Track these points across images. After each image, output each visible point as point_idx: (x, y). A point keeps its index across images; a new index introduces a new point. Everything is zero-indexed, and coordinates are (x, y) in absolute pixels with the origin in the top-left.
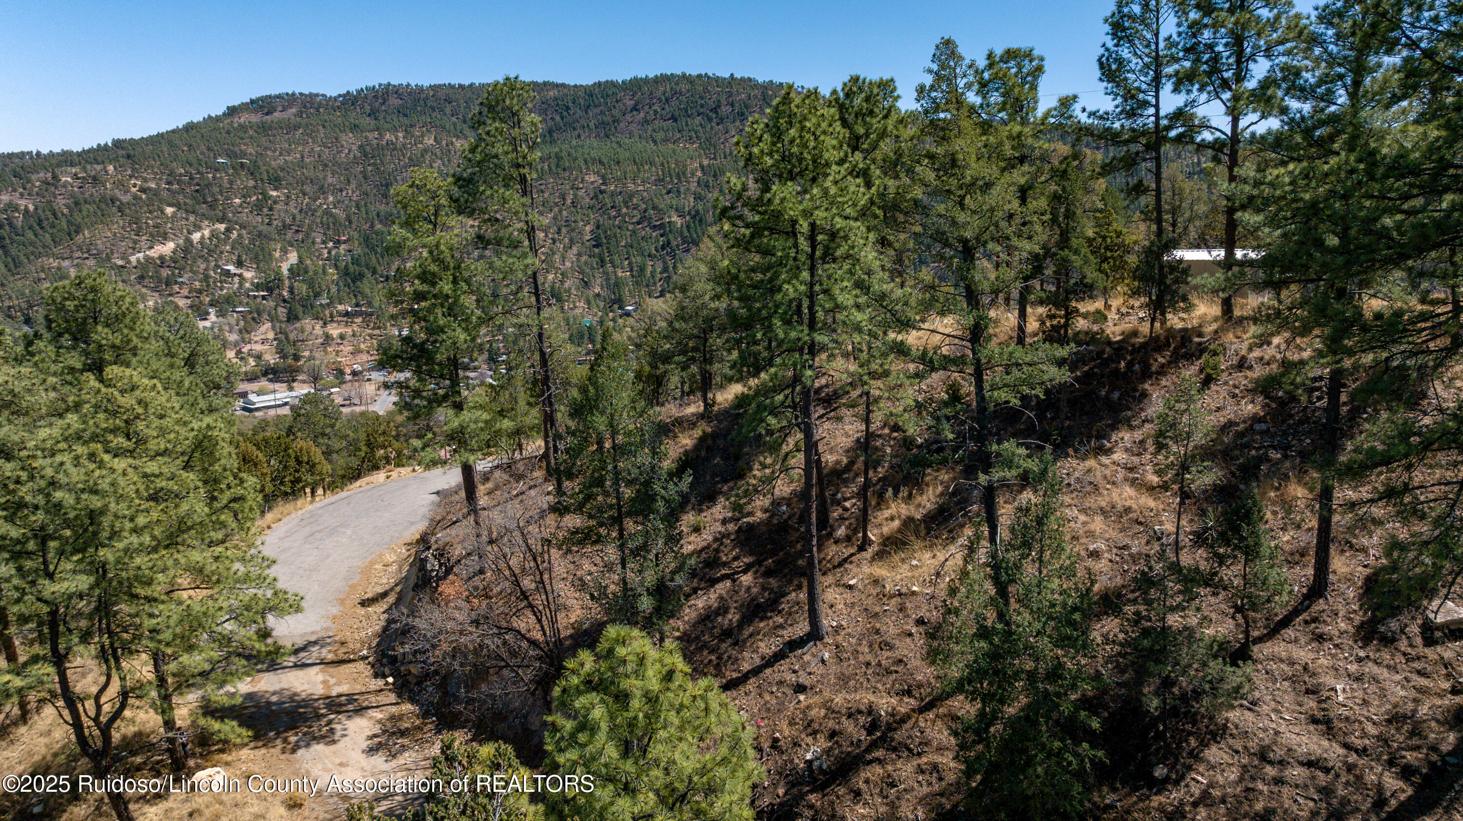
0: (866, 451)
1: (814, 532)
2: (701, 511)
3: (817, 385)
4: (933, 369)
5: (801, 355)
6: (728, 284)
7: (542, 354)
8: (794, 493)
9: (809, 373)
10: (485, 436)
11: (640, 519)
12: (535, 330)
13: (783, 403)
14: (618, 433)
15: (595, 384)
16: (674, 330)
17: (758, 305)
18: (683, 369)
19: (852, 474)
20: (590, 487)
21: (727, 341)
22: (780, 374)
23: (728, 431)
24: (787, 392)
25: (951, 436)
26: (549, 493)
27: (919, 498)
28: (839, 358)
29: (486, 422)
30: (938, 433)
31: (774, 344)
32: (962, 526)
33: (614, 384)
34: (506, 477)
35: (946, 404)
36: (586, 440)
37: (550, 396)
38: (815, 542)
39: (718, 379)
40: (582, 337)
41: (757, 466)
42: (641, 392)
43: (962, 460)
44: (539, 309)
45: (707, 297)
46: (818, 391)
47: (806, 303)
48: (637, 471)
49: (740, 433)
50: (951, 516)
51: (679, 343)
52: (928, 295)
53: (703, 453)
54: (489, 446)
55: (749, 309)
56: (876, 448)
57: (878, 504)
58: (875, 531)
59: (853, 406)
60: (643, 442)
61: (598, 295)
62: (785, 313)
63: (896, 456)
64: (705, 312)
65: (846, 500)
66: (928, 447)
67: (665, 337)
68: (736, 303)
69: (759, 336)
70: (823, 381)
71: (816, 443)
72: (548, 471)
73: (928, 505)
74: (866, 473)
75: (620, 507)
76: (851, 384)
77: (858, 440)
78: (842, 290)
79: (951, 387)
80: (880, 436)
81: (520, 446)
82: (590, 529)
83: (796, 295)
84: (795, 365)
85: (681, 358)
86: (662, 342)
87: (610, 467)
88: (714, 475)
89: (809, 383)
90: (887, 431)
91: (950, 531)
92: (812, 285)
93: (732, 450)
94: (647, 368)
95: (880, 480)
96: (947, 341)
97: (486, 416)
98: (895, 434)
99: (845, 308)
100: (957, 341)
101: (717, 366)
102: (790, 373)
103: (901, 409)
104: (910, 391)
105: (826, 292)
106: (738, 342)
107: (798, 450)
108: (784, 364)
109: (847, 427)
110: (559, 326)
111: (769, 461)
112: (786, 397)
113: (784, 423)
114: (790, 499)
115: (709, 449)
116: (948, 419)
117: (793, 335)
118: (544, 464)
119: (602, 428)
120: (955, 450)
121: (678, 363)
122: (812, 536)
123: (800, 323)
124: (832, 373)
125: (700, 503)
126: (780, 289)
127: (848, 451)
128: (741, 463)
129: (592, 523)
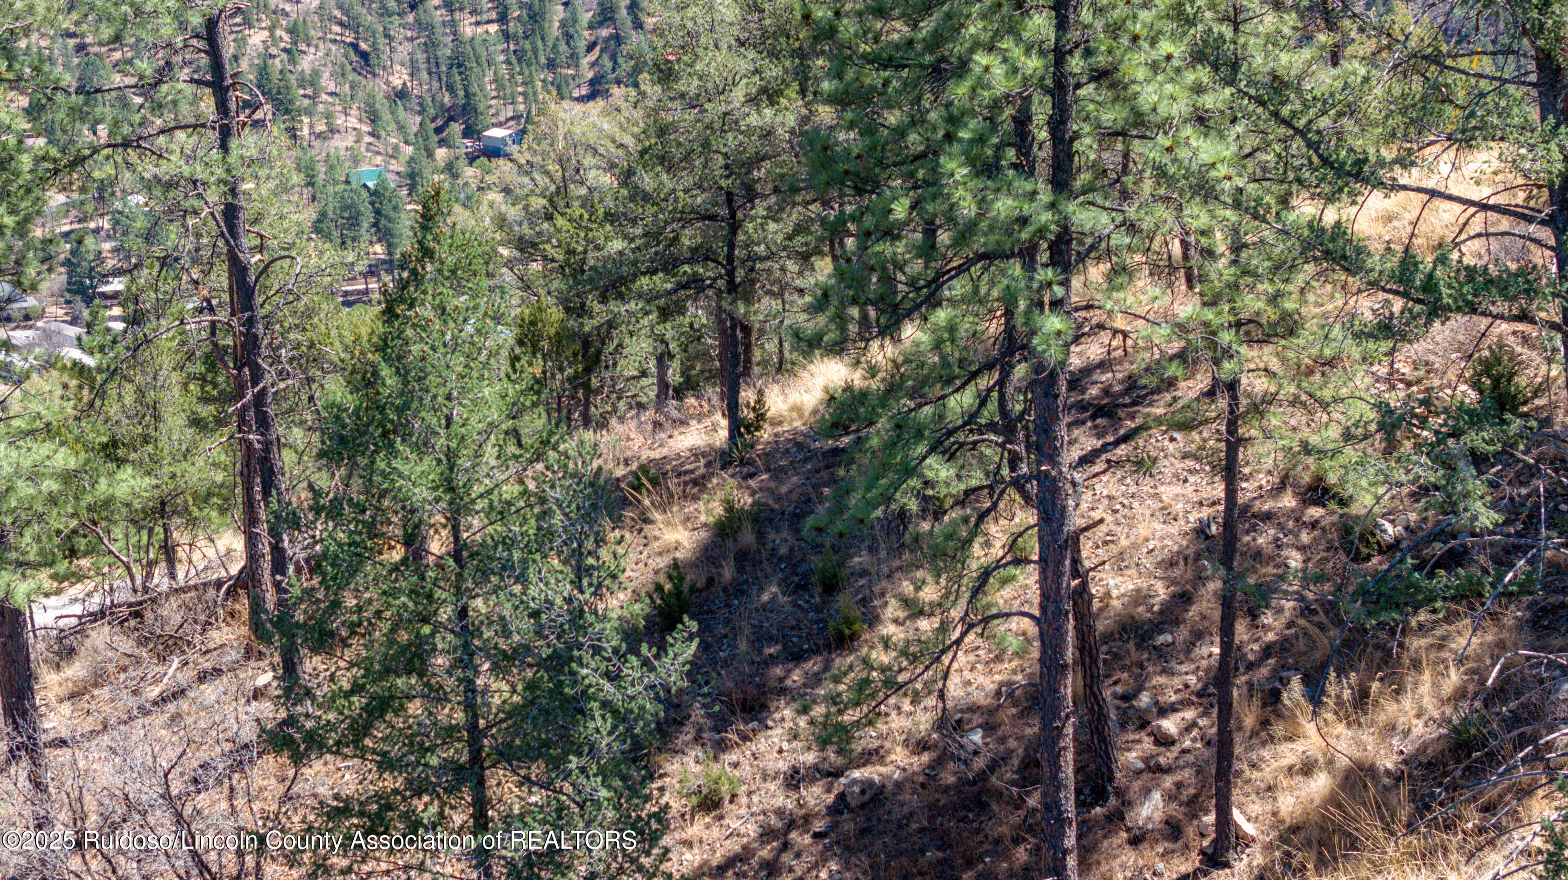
0: (1227, 559)
1: (1070, 807)
2: (721, 747)
3: (1075, 362)
4: (1437, 311)
5: (1030, 266)
6: (801, 54)
7: (238, 269)
8: (1005, 691)
9: (1053, 322)
10: (61, 521)
11: (536, 770)
12: (213, 196)
13: (972, 417)
14: (467, 509)
15: (398, 361)
16: (640, 196)
17: (893, 118)
18: (665, 314)
19: (1183, 634)
20: (387, 671)
21: (800, 229)
22: (965, 327)
23: (804, 507)
24: (984, 382)
25: (1487, 518)
26: (258, 694)
27: (1391, 708)
28: (1143, 281)
29: (67, 477)
30: (1450, 507)
31: (944, 237)
32: (1525, 792)
33: (458, 362)
34: (126, 645)
35: (1475, 418)
36: (372, 530)
37: (260, 398)
38: (1070, 841)
39: (771, 346)
40: (354, 221)
41: (892, 609)
42: (539, 383)
43: (1525, 588)
44: (225, 134)
45: (738, 95)
46: (1077, 381)
47: (1041, 110)
48: (527, 624)
49: (839, 507)
50: (1492, 759)
51: (652, 236)
52: (1417, 86)
53: (728, 573)
54: (73, 553)
55: (869, 130)
56: (1258, 555)
57: (1265, 723)
58: (1256, 808)
59: (1186, 426)
60: (546, 535)
61: (402, 94)
62: (980, 140)
63: (1320, 578)
64: (732, 140)
65: (1164, 711)
66: (1415, 550)
67: (610, 217)
68: (826, 114)
69: (900, 210)
70: (1093, 350)
71: (1074, 540)
72: (256, 626)
73: (1418, 728)
74: (1227, 631)
75: (475, 733)
76: (1181, 356)
77: (1201, 531)
78: (1154, 67)
79: (1487, 367)
80: (1268, 517)
81: (169, 551)
82: (385, 802)
83: (1014, 86)
84: (1009, 301)
85: (661, 282)
86: (598, 235)
87: (445, 613)
88: (760, 638)
89: (1053, 354)
90: (1288, 501)
91: (1488, 808)
92: (1060, 55)
93: (816, 561)
94: (555, 314)
95: (1267, 651)
96: (1477, 225)
97: (64, 459)
98: (1315, 512)
99: (1164, 126)
100: (1505, 224)
101: (766, 305)
102: (994, 328)
103: (1334, 432)
104: (1362, 380)
105: (1100, 76)
106: (836, 231)
107: (1019, 562)
108: (975, 298)
109: (1168, 492)
110: (284, 188)
111: (930, 594)
112: (983, 401)
113: (977, 478)
114: (992, 711)
115: (742, 558)
116: (1479, 460)
117: (1004, 206)
118: (243, 606)
119: (421, 493)
120: (1503, 559)
121: (650, 297)
122: (1062, 822)
123: (1026, 168)
124: (1120, 323)
125: (720, 724)
126: (964, 66)
127: (1171, 563)
128: (844, 601)
129: (392, 782)
